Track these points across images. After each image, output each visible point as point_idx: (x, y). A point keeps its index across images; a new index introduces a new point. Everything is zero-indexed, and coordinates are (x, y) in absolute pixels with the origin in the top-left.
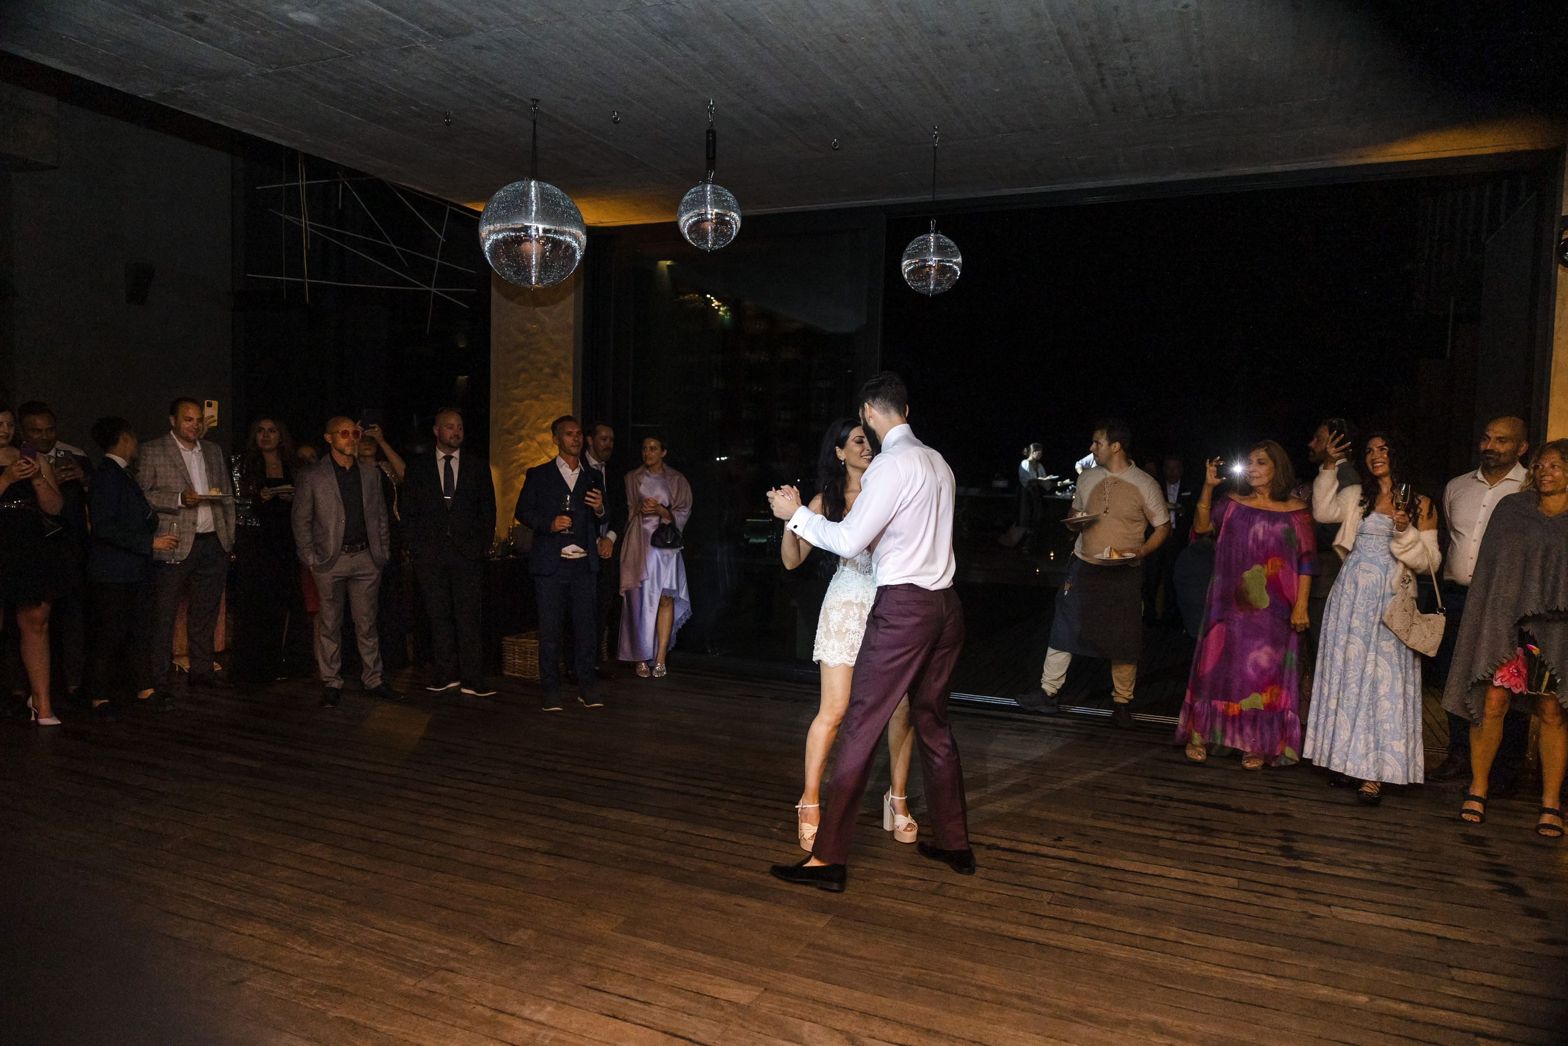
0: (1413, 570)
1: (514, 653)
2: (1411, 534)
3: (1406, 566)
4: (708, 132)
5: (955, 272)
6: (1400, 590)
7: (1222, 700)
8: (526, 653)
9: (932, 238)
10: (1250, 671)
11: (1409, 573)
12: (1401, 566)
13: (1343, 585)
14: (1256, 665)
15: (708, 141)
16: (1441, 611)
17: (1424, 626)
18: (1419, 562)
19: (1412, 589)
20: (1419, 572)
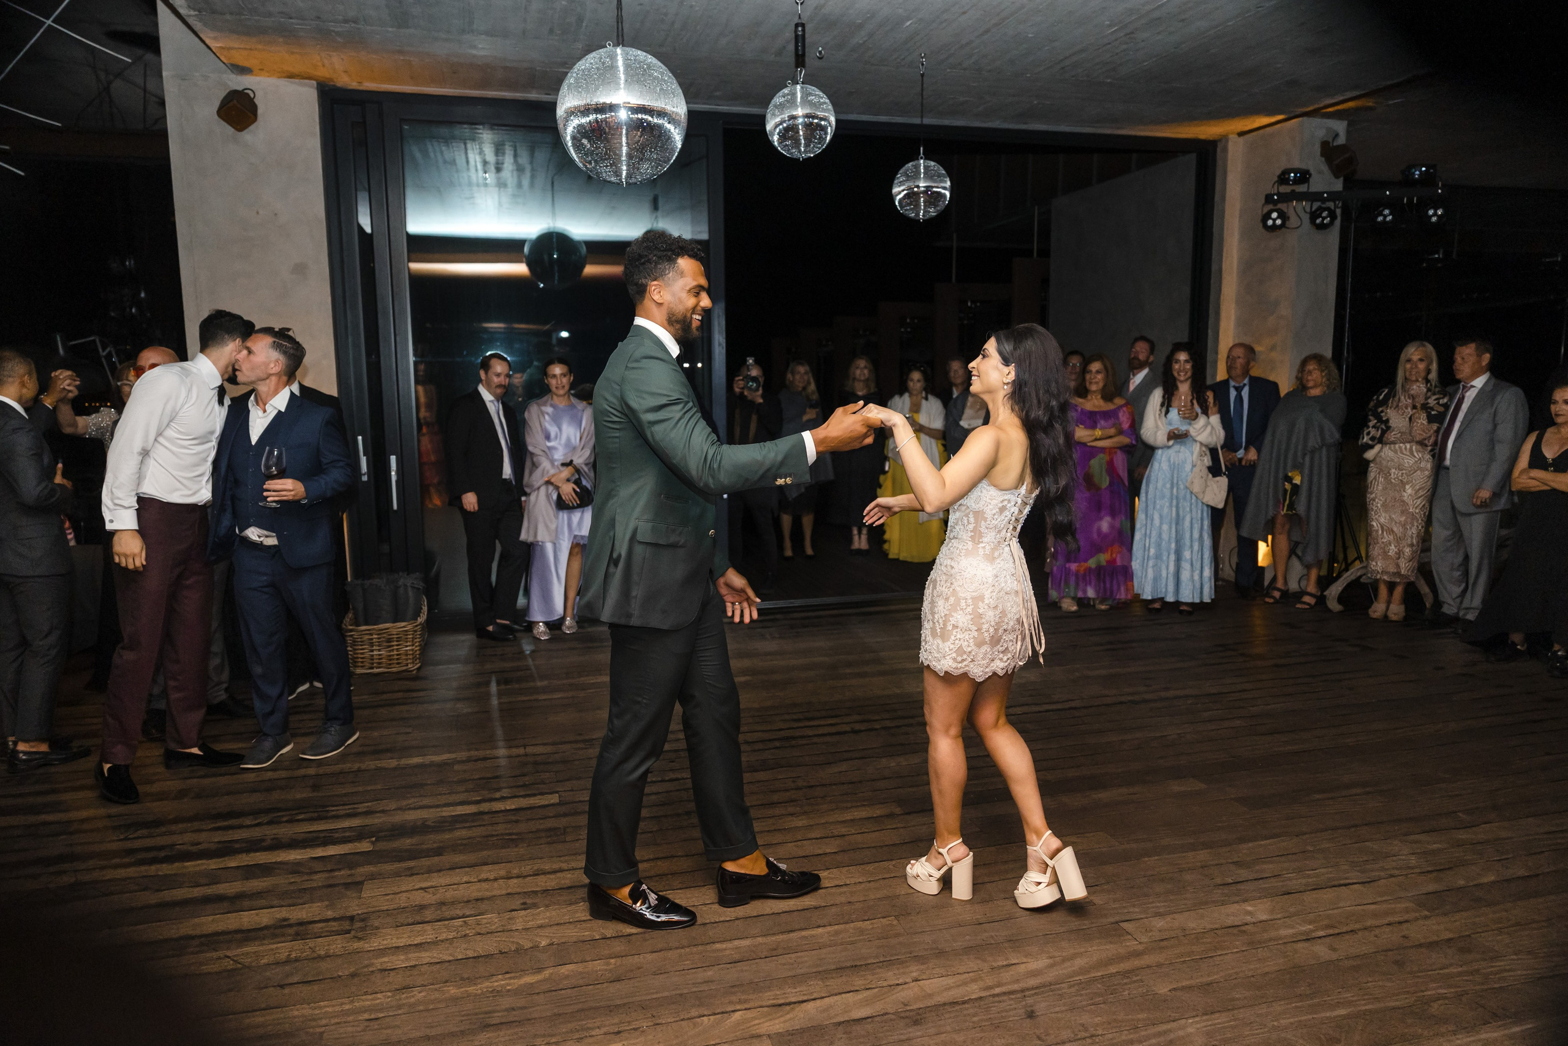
0: (1206, 446)
1: (372, 644)
2: (1202, 420)
3: (1201, 444)
4: (797, 25)
5: (944, 196)
6: (1199, 462)
7: (1075, 562)
8: (389, 641)
9: (922, 161)
10: (1095, 536)
11: (1204, 449)
12: (1198, 444)
13: (1160, 464)
14: (1099, 531)
15: (797, 36)
16: (1225, 474)
17: (1215, 486)
18: (1210, 440)
19: (1207, 461)
20: (1211, 446)
